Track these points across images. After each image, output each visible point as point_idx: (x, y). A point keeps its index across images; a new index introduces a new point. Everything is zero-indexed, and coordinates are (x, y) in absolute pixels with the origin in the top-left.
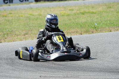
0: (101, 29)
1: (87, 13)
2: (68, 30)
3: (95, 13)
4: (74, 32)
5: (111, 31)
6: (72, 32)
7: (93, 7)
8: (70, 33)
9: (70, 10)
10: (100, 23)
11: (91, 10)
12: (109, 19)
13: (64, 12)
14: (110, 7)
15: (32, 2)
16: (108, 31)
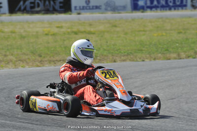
0: (100, 57)
1: (82, 32)
2: (50, 57)
3: (94, 34)
4: (60, 61)
5: (115, 61)
6: (57, 61)
7: (91, 25)
8: (54, 61)
9: (58, 27)
10: (100, 49)
11: (88, 29)
12: (113, 43)
13: (49, 29)
14: (116, 26)
15: (5, 14)
16: (111, 61)
